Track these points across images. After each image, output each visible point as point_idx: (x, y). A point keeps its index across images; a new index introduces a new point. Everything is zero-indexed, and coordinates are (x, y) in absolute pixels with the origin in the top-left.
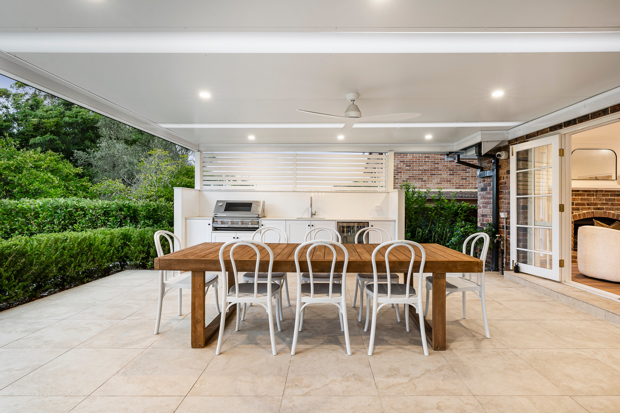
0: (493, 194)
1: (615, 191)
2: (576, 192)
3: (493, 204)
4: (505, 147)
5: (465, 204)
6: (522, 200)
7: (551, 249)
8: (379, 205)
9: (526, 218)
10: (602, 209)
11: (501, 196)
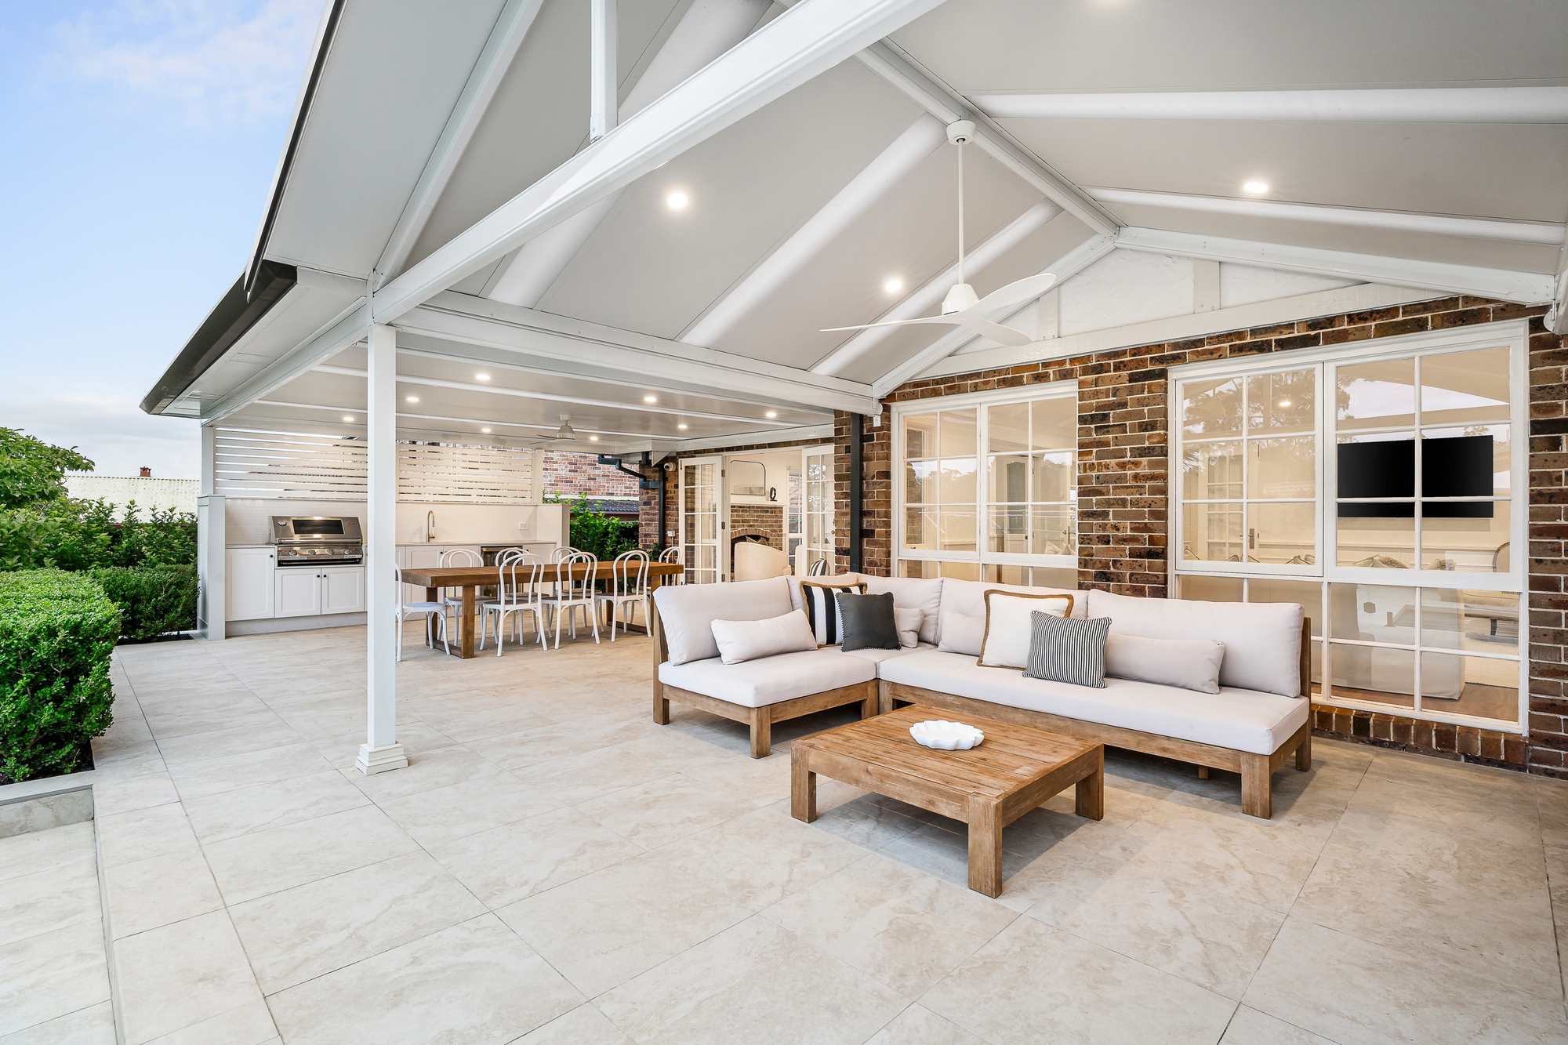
0: (659, 510)
1: (763, 507)
2: (734, 508)
3: (659, 521)
4: (673, 458)
5: (615, 520)
6: (689, 518)
7: (715, 567)
8: (524, 523)
9: (693, 536)
10: (753, 526)
11: (667, 512)
